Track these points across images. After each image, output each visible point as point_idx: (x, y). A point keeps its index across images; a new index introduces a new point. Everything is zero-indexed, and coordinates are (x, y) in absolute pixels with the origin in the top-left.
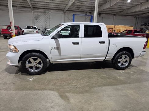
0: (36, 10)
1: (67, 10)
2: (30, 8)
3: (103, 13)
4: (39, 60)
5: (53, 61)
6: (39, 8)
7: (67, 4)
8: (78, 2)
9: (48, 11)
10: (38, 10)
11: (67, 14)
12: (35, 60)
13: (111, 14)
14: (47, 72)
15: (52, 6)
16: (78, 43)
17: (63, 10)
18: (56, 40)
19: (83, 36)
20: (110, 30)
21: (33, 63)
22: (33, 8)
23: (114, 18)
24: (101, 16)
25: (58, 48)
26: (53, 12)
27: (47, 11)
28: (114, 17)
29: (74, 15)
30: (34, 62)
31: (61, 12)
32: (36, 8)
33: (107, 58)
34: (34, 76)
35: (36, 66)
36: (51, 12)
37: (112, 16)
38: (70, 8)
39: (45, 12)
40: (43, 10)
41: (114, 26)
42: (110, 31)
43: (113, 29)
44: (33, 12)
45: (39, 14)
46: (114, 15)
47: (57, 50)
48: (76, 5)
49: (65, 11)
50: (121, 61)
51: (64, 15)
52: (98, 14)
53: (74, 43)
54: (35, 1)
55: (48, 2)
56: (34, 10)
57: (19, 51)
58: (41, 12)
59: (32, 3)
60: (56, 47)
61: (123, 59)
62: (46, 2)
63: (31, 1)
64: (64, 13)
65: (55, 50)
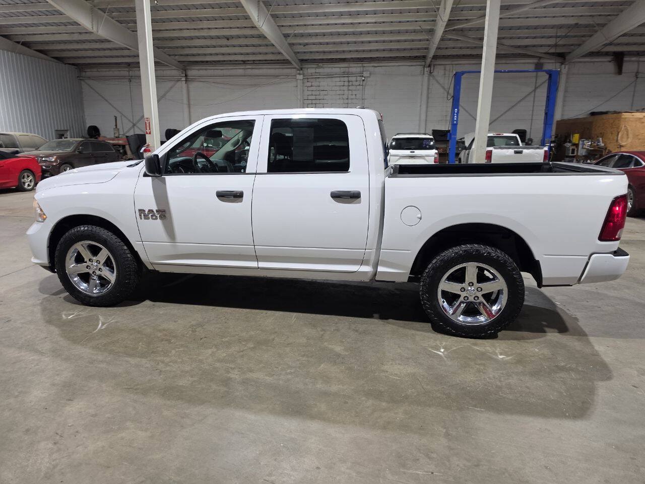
0: (311, 70)
1: (435, 57)
2: (286, 62)
3: (638, 54)
4: (104, 253)
5: (152, 261)
7: (432, 32)
8: (482, 12)
9: (358, 70)
10: (318, 70)
11: (442, 72)
12: (94, 251)
14: (148, 303)
15: (372, 47)
17: (424, 57)
18: (156, 180)
19: (264, 168)
21: (89, 263)
22: (302, 61)
25: (163, 213)
26: (380, 70)
27: (355, 68)
29: (458, 77)
30: (92, 257)
31: (416, 68)
32: (314, 61)
33: (380, 269)
34: (90, 308)
35: (98, 273)
36: (372, 69)
38: (451, 44)
39: (347, 74)
40: (337, 68)
44: (301, 77)
45: (324, 83)
47: (159, 222)
48: (478, 29)
49: (429, 60)
50: (459, 293)
51: (426, 78)
52: (610, 62)
53: (223, 196)
54: (302, 35)
55: (354, 34)
56: (305, 71)
57: (46, 217)
58: (330, 76)
59: (291, 45)
60: (155, 208)
61: (471, 284)
62: (346, 34)
63: (286, 36)
64: (427, 69)
65: (152, 219)
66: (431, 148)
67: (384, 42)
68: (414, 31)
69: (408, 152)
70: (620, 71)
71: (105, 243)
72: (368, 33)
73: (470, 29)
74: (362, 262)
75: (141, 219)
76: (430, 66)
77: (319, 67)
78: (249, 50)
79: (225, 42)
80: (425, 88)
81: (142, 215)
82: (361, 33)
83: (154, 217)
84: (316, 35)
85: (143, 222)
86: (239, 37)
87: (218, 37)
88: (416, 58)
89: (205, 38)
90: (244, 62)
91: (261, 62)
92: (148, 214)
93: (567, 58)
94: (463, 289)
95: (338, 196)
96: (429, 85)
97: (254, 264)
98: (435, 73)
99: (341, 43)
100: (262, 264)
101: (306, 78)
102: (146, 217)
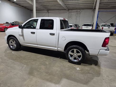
0: (70, 11)
2: (65, 9)
4: (15, 42)
6: (72, 9)
9: (79, 11)
15: (82, 6)
16: (34, 33)
18: (22, 29)
21: (13, 43)
22: (69, 9)
26: (83, 11)
27: (79, 10)
31: (91, 11)
33: (58, 49)
36: (82, 11)
39: (77, 12)
40: (75, 11)
53: (32, 33)
54: (68, 4)
55: (78, 4)
56: (69, 11)
59: (66, 6)
60: (21, 34)
62: (77, 4)
63: (65, 4)
64: (93, 11)
66: (91, 26)
67: (84, 5)
68: (90, 3)
69: (86, 27)
71: (15, 40)
72: (81, 4)
73: (102, 3)
74: (55, 47)
76: (94, 10)
77: (72, 10)
78: (59, 7)
80: (92, 14)
82: (79, 4)
84: (71, 4)
86: (57, 5)
87: (53, 5)
88: (91, 8)
89: (51, 5)
90: (58, 9)
91: (61, 9)
94: (74, 54)
95: (51, 34)
96: (93, 14)
99: (76, 6)
101: (69, 12)
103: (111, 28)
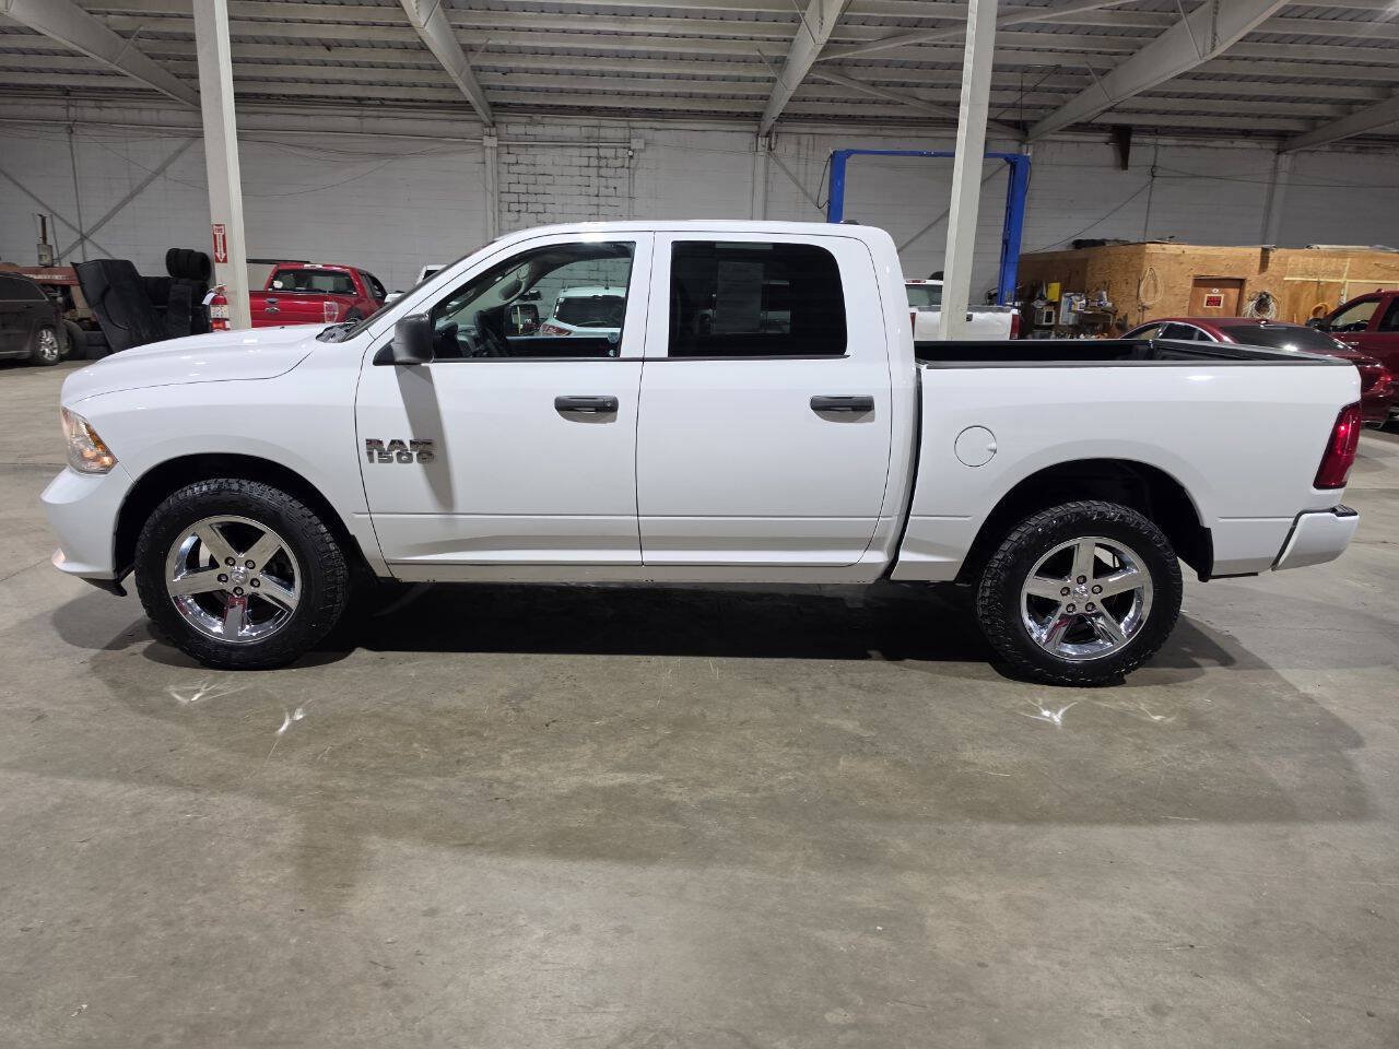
0: (516, 128)
1: (784, 117)
2: (465, 106)
3: (1156, 131)
4: (270, 543)
5: (391, 556)
6: (540, 108)
7: (781, 63)
8: (886, 29)
9: (620, 134)
10: (531, 130)
11: (792, 149)
12: (241, 538)
13: (1247, 134)
15: (655, 86)
16: (604, 409)
17: (758, 116)
18: (408, 372)
19: (660, 343)
20: (1216, 292)
21: (223, 568)
22: (494, 105)
23: (1283, 177)
24: (1135, 154)
25: (427, 448)
26: (666, 136)
27: (613, 130)
28: (1285, 161)
29: (838, 162)
30: (233, 553)
31: (738, 138)
32: (523, 108)
33: (904, 556)
35: (248, 590)
36: (649, 134)
37: (1254, 159)
38: (814, 91)
39: (595, 142)
40: (574, 128)
41: (1256, 251)
42: (1214, 301)
43: (1240, 283)
44: (493, 142)
45: (546, 159)
46: (1283, 140)
47: (416, 467)
48: (871, 64)
49: (768, 123)
50: (1058, 598)
51: (761, 160)
52: (1107, 143)
53: (569, 407)
54: (502, 51)
55: (617, 55)
56: (503, 130)
57: (115, 462)
58: (560, 143)
59: (477, 69)
60: (407, 436)
61: (1082, 580)
62: (600, 55)
63: (468, 49)
64: (762, 141)
65: (400, 461)
67: (679, 77)
68: (745, 60)
70: (1124, 165)
71: (276, 521)
72: (649, 56)
73: (856, 63)
74: (869, 544)
75: (371, 461)
76: (768, 135)
77: (532, 123)
79: (322, 54)
80: (760, 179)
81: (376, 452)
82: (633, 56)
83: (404, 457)
84: (535, 52)
85: (377, 469)
86: (355, 44)
87: (306, 43)
88: (741, 116)
89: (273, 41)
90: (360, 101)
91: (398, 103)
92: (390, 450)
93: (1032, 132)
94: (1066, 591)
95: (828, 407)
96: (767, 173)
97: (632, 556)
98: (779, 151)
99: (588, 74)
100: (650, 556)
101: (505, 146)
102: (385, 457)
103: (984, 325)
